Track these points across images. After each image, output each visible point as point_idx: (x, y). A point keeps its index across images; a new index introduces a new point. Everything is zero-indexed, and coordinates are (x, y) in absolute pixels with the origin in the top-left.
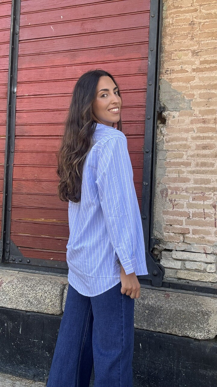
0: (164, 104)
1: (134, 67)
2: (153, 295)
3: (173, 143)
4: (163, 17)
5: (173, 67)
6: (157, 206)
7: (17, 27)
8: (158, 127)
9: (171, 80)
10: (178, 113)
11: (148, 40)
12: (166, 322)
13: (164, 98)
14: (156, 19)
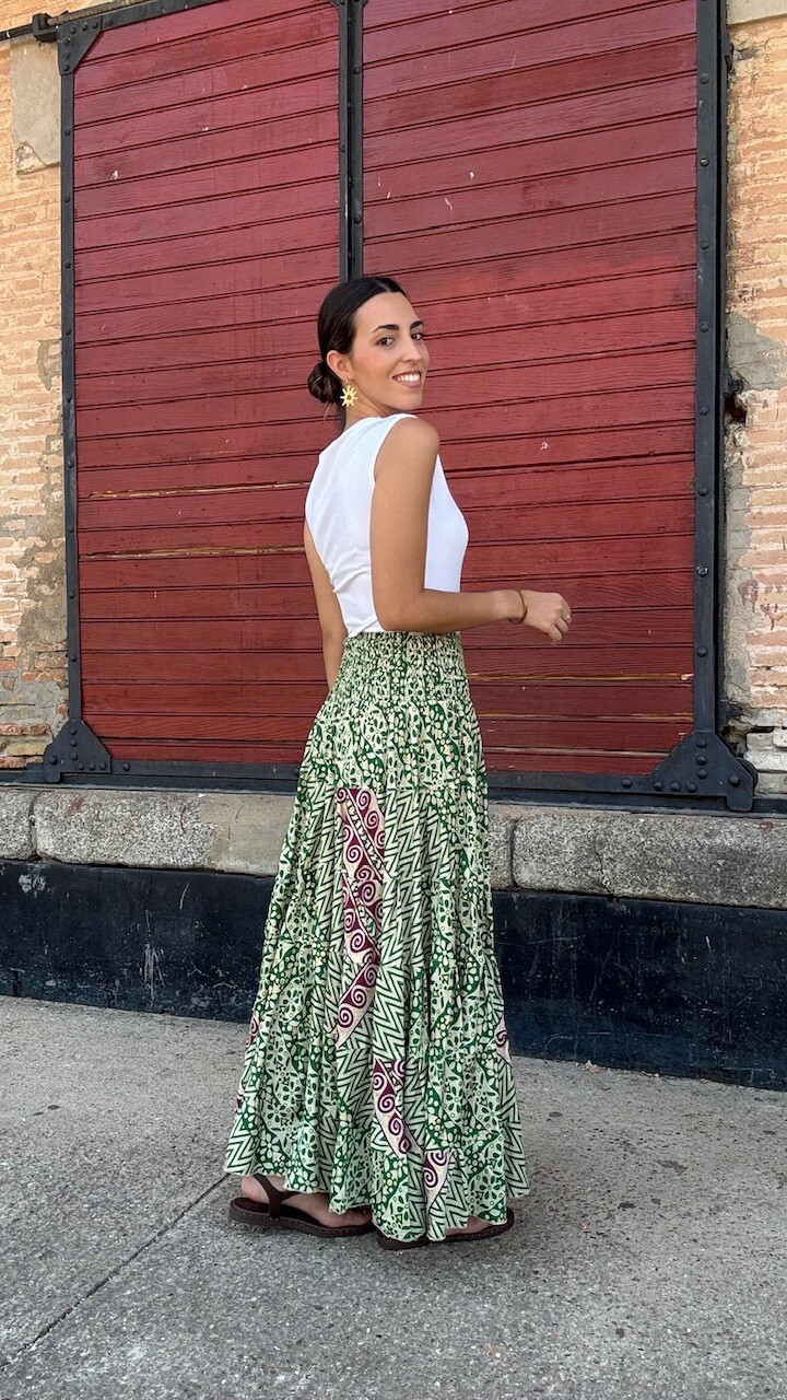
0: (738, 374)
1: (662, 288)
2: (733, 827)
3: (766, 469)
4: (729, 160)
5: (758, 281)
6: (731, 622)
7: (357, 203)
8: (726, 430)
9: (756, 315)
10: (775, 392)
11: (694, 222)
12: (768, 883)
13: (739, 360)
14: (713, 169)
